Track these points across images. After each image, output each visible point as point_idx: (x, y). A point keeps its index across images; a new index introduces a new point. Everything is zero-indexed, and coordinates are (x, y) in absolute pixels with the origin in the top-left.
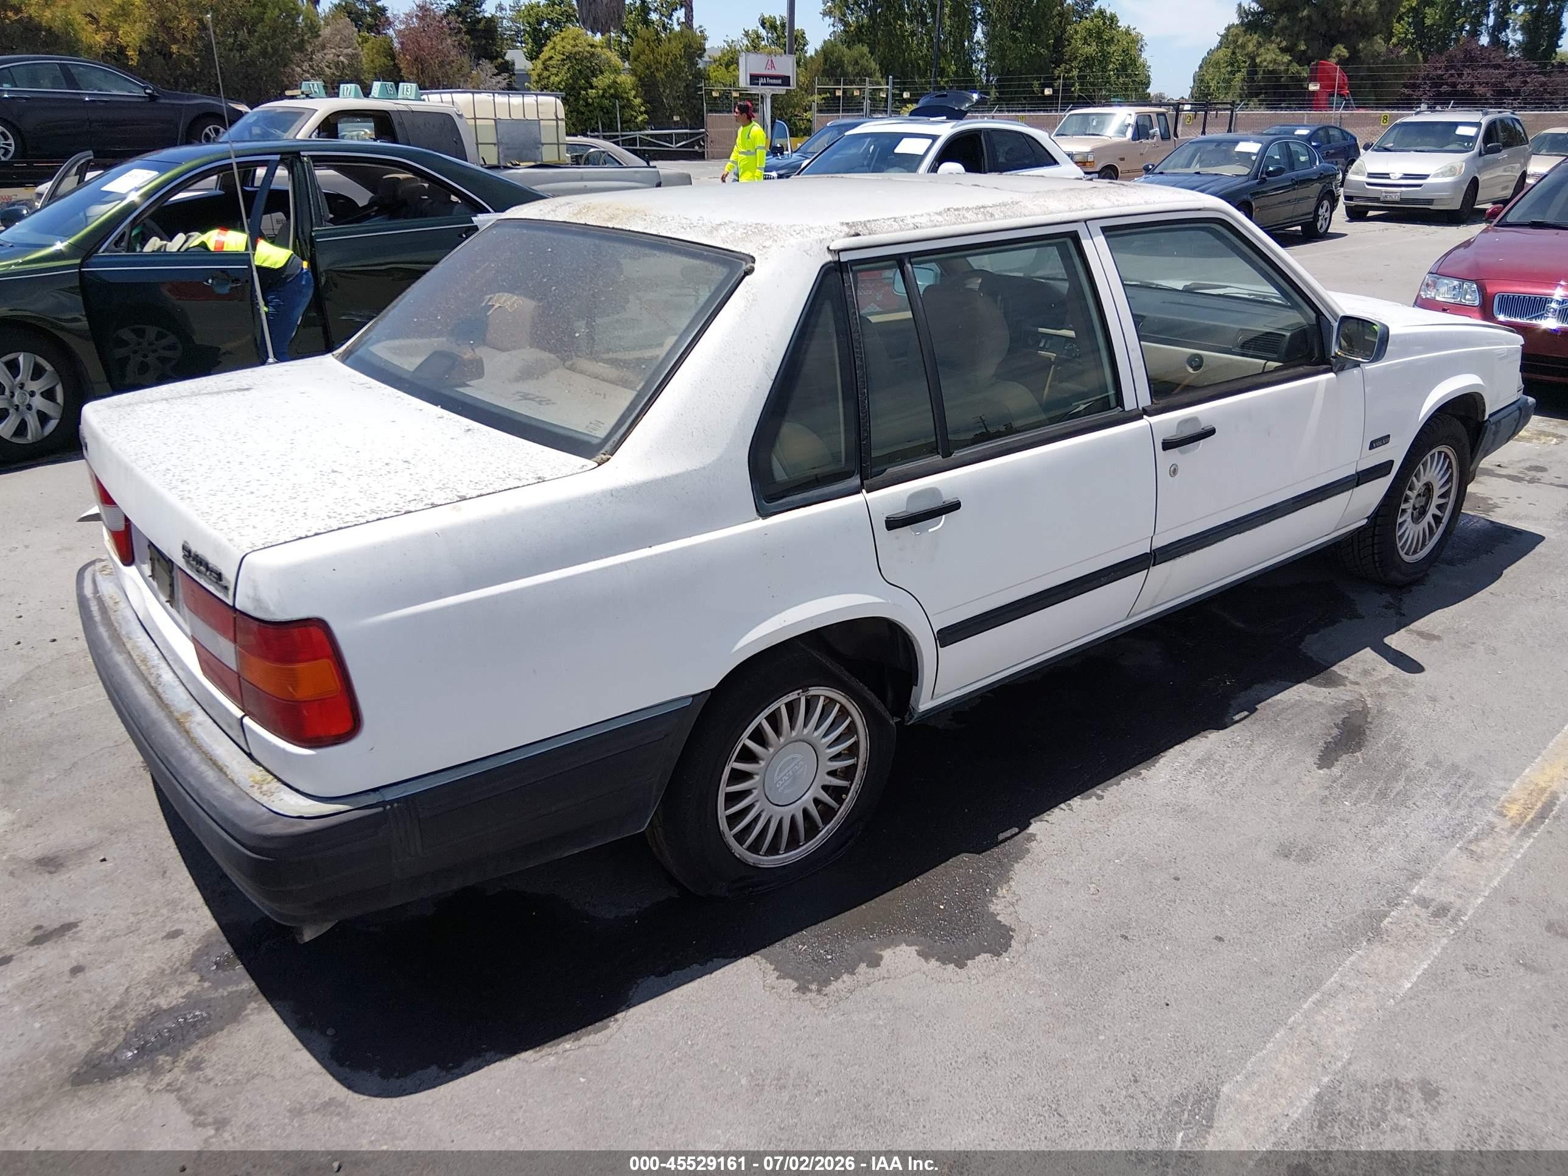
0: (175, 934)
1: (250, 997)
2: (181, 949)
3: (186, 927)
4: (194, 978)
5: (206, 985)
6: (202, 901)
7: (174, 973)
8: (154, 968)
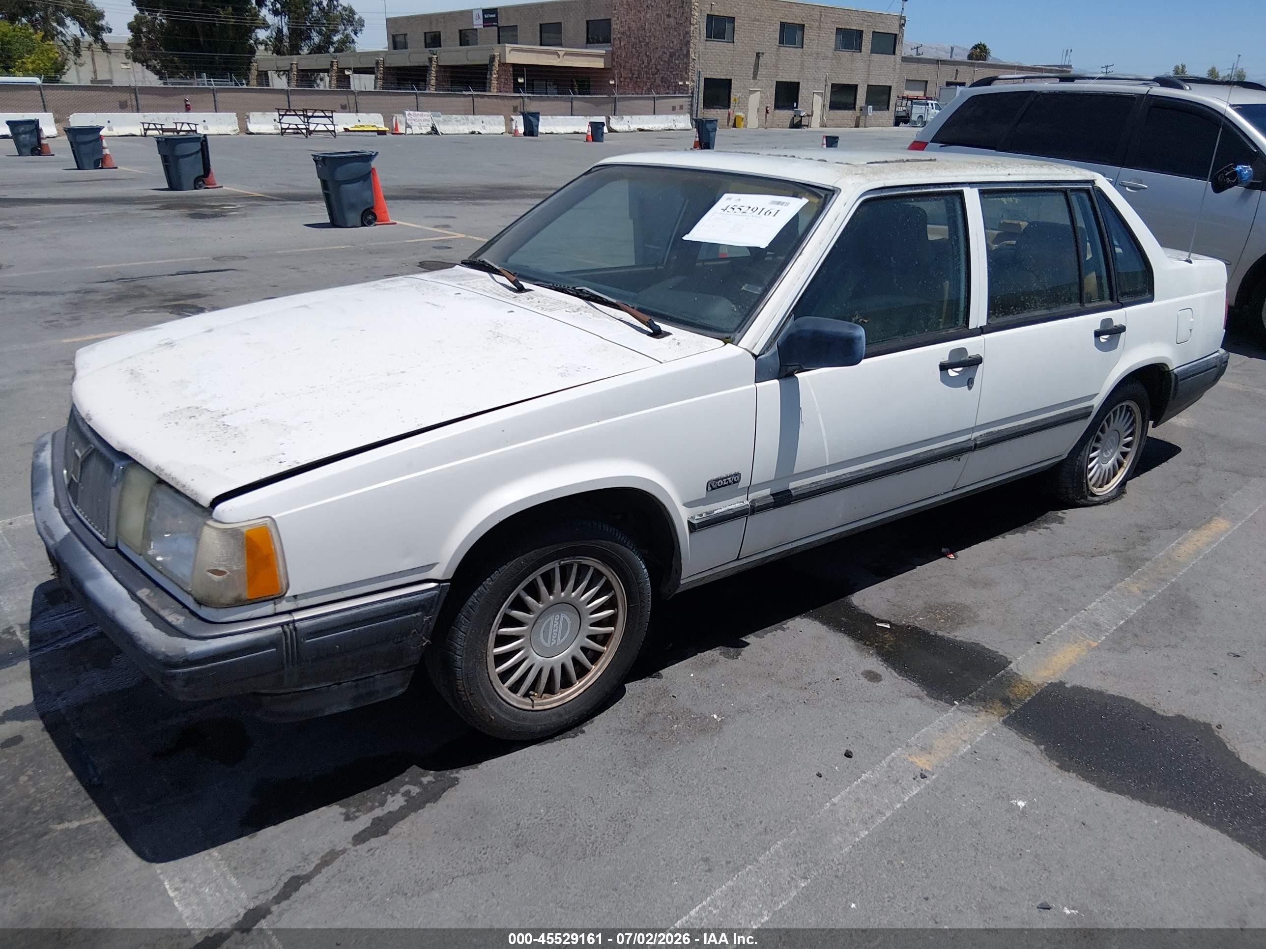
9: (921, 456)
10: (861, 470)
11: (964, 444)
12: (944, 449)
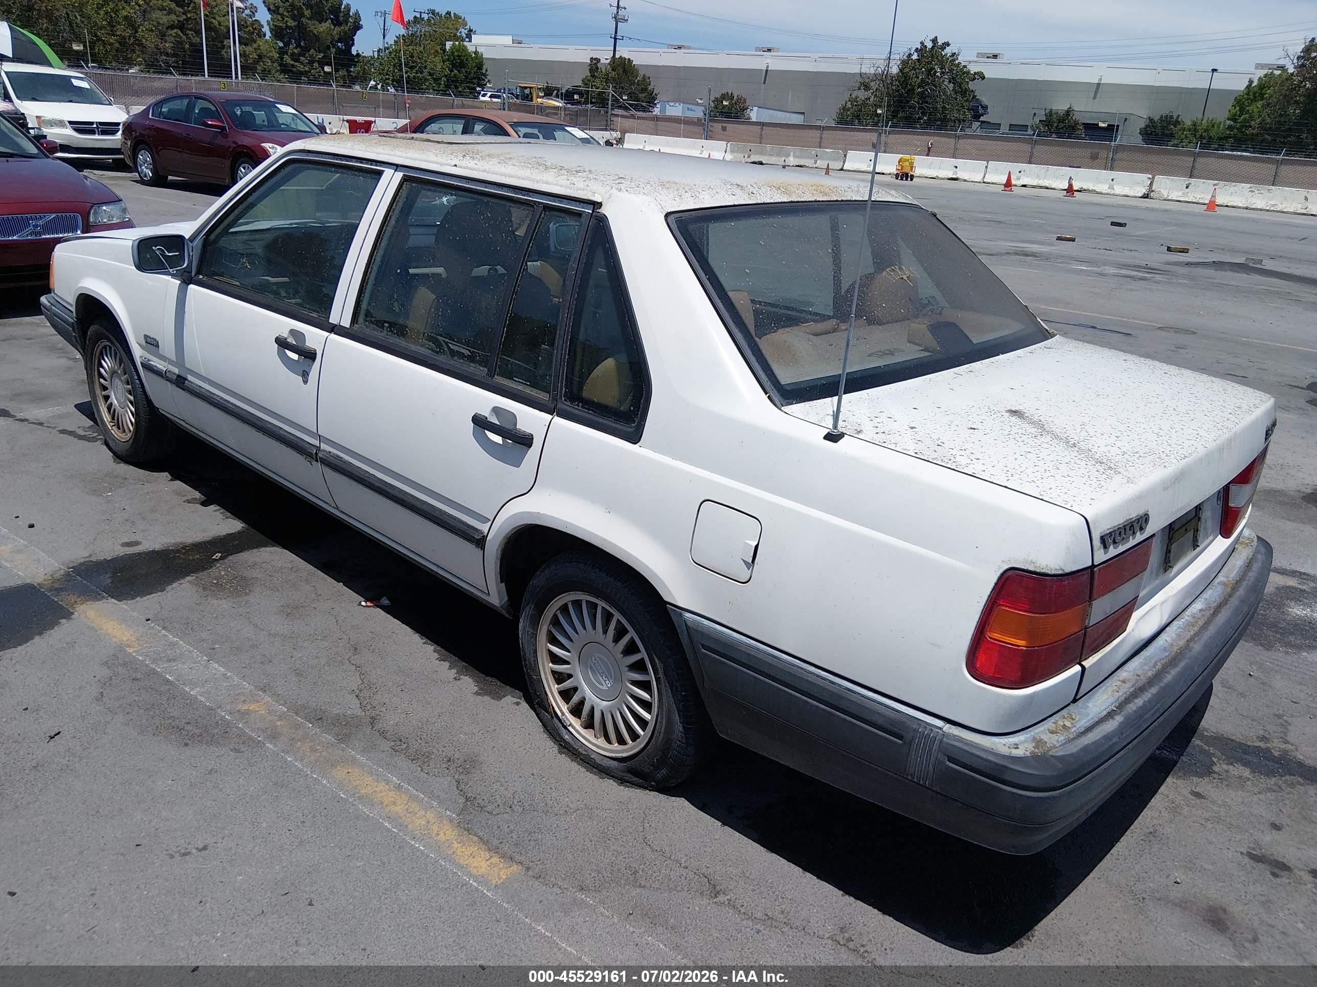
0: (1198, 795)
1: (1203, 738)
2: (1204, 785)
3: (1186, 792)
4: (1216, 768)
5: (1215, 760)
6: (1157, 796)
7: (1224, 779)
8: (1231, 792)
9: (269, 426)
10: (228, 402)
11: (308, 446)
12: (289, 435)
